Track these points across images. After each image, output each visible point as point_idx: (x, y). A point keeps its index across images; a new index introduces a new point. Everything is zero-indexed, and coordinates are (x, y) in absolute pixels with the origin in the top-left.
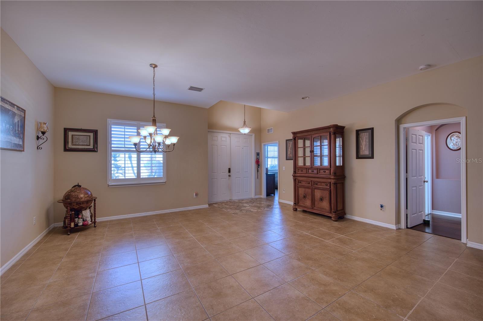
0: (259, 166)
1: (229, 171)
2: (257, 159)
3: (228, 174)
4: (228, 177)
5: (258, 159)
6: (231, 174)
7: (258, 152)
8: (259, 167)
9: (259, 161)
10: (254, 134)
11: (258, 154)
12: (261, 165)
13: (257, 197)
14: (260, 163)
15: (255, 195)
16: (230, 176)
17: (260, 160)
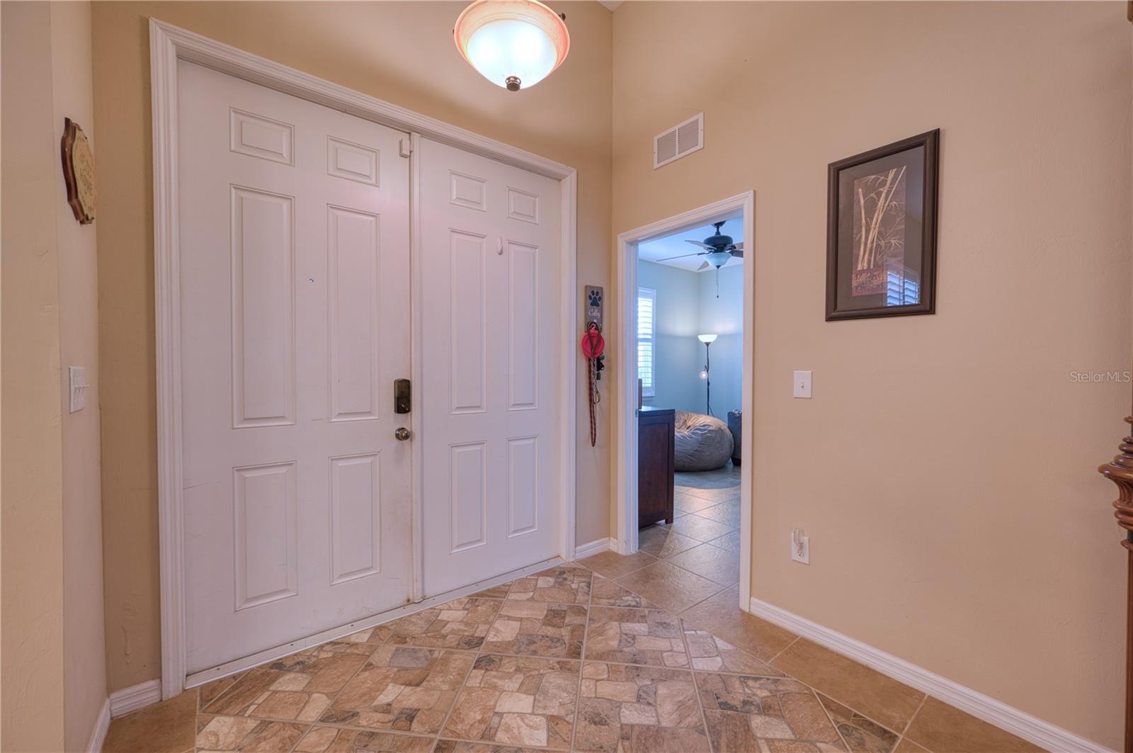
0: (600, 366)
1: (403, 401)
2: (590, 325)
3: (395, 421)
4: (396, 441)
5: (593, 330)
6: (413, 422)
7: (596, 282)
8: (598, 378)
9: (600, 340)
10: (574, 175)
11: (594, 298)
12: (609, 361)
13: (592, 548)
14: (605, 353)
15: (576, 546)
16: (407, 437)
17: (604, 334)
